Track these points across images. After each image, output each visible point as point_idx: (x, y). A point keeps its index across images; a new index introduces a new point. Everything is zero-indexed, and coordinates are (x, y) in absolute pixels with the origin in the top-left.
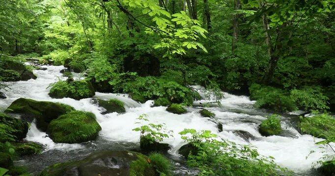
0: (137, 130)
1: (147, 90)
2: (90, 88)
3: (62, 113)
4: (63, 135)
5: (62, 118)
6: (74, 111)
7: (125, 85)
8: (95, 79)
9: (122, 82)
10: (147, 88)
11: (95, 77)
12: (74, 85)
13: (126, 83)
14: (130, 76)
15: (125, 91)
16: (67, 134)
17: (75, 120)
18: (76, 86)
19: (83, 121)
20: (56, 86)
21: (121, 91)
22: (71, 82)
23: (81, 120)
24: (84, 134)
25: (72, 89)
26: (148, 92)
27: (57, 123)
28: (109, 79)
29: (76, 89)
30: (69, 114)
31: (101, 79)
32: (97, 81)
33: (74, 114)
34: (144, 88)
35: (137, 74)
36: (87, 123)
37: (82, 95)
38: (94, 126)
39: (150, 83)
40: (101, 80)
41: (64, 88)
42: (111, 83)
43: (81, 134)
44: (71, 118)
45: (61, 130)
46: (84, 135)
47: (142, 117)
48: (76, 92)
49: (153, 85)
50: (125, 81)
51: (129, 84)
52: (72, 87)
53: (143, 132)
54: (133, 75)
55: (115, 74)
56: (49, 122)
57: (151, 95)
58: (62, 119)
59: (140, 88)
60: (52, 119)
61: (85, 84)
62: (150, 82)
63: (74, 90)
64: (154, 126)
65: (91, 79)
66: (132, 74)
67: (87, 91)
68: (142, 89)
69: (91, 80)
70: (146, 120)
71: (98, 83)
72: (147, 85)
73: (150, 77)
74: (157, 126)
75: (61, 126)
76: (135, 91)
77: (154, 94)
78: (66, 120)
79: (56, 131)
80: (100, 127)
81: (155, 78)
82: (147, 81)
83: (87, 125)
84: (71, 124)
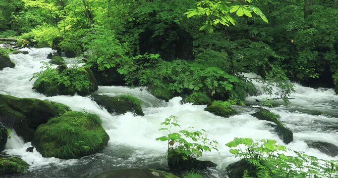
0: (163, 139)
1: (175, 81)
2: (91, 79)
3: (53, 116)
4: (56, 147)
5: (53, 122)
6: (69, 112)
7: (143, 73)
8: (97, 65)
9: (138, 69)
10: (174, 78)
11: (98, 62)
12: (68, 74)
13: (144, 71)
14: (149, 59)
15: (143, 82)
16: (61, 146)
17: (72, 125)
18: (71, 77)
19: (83, 127)
20: (43, 77)
21: (136, 83)
22: (64, 71)
23: (81, 124)
24: (86, 145)
25: (65, 81)
26: (176, 84)
27: (46, 130)
28: (118, 66)
29: (71, 81)
30: (62, 117)
31: (105, 65)
32: (100, 68)
33: (69, 116)
34: (170, 78)
35: (159, 57)
36: (89, 129)
37: (80, 89)
38: (99, 134)
39: (180, 70)
40: (106, 68)
41: (54, 80)
42: (121, 71)
43: (81, 145)
44: (67, 121)
45: (52, 139)
46: (86, 147)
47: (169, 120)
48: (71, 85)
49: (184, 73)
50: (141, 67)
51: (148, 71)
52: (66, 78)
53: (171, 143)
54: (154, 59)
55: (126, 58)
56: (35, 128)
57: (180, 89)
58: (54, 124)
59: (165, 78)
60: (40, 124)
61: (83, 73)
62: (179, 69)
63: (68, 82)
64: (187, 134)
65: (91, 65)
66: (152, 56)
67: (87, 83)
68: (167, 80)
69: (91, 68)
70: (176, 125)
71: (103, 72)
72: (176, 73)
73: (178, 61)
74: (192, 134)
75: (53, 133)
76: (157, 82)
77: (186, 86)
78: (59, 124)
79: (46, 140)
80: (108, 136)
81: (186, 63)
82: (175, 67)
83: (89, 133)
84: (67, 130)
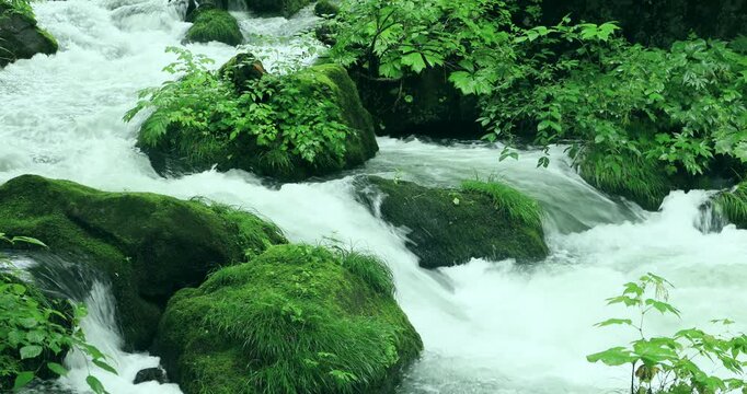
0: (613, 357)
1: (678, 128)
2: (351, 115)
3: (224, 261)
4: (240, 369)
5: (226, 282)
6: (281, 248)
7: (549, 99)
8: (375, 61)
9: (532, 81)
10: (675, 113)
11: (379, 49)
12: (266, 99)
13: (554, 90)
14: (577, 44)
15: (550, 131)
16: (256, 367)
17: (293, 295)
18: (280, 108)
19: (330, 302)
20: (174, 107)
21: (525, 133)
22: (252, 84)
23: (325, 293)
24: (340, 367)
25: (257, 121)
26: (680, 139)
27: (205, 309)
28: (453, 61)
29: (279, 122)
30: (254, 263)
31: (406, 60)
32: (386, 71)
33: (282, 260)
34: (660, 113)
35: (616, 34)
36: (352, 310)
37: (310, 156)
38: (385, 331)
39: (699, 83)
40: (407, 69)
41: (216, 117)
42: (464, 84)
43: (324, 367)
44: (273, 281)
45: (227, 341)
46: (341, 375)
47: (640, 291)
48: (280, 138)
49: (717, 95)
50: (545, 74)
51: (570, 91)
52: (261, 112)
53: (645, 373)
54: (594, 42)
55: (488, 31)
56: (162, 301)
57: (699, 159)
58: (228, 290)
59: (638, 115)
60: (178, 287)
61: (325, 92)
62: (695, 79)
63: (270, 126)
64: (707, 344)
65: (350, 59)
66: (589, 31)
67: (336, 133)
68: (647, 122)
69: (352, 69)
70: (661, 307)
71: (395, 84)
72: (681, 93)
73: (695, 46)
74: (724, 345)
75: (227, 323)
76: (608, 133)
77: (723, 146)
78: (248, 290)
79: (205, 346)
80: (417, 337)
81: (728, 54)
82: (681, 70)
83: (352, 325)
84: (277, 314)
